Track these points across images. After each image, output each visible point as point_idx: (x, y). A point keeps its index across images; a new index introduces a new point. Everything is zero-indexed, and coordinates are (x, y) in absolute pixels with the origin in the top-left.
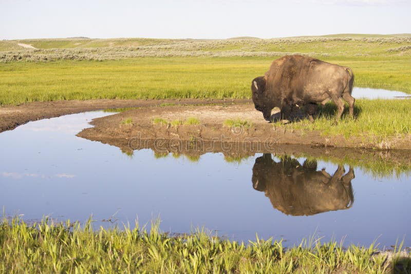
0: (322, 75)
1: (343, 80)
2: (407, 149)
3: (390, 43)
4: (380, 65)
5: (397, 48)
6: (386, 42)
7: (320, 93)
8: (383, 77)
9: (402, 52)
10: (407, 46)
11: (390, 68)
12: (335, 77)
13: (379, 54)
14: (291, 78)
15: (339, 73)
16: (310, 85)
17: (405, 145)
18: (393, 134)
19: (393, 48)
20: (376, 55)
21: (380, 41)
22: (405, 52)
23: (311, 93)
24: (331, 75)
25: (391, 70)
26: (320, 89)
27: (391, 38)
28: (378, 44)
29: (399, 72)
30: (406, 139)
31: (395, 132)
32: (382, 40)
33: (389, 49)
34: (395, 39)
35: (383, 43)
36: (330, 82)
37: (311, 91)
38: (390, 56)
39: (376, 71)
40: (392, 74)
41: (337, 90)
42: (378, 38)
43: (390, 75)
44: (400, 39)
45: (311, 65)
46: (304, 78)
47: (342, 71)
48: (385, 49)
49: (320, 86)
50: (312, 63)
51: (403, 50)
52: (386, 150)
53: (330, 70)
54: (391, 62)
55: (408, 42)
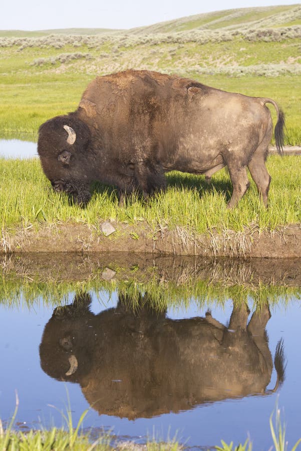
0: (215, 119)
1: (260, 127)
2: (46, 250)
3: (41, 47)
4: (15, 92)
5: (53, 59)
6: (31, 46)
7: (209, 155)
8: (19, 116)
9: (63, 67)
10: (73, 54)
11: (36, 98)
12: (245, 123)
13: (16, 70)
14: (152, 118)
15: (253, 113)
16: (192, 136)
17: (41, 244)
18: (17, 224)
19: (45, 59)
20: (10, 72)
21: (20, 45)
22: (70, 65)
23: (192, 153)
24: (235, 117)
25: (36, 101)
26: (210, 148)
27: (42, 39)
28: (15, 50)
29: (50, 105)
30: (43, 234)
31: (21, 220)
32: (24, 43)
33: (37, 60)
34: (49, 40)
35: (25, 48)
36: (234, 132)
37: (194, 149)
38: (37, 74)
39: (7, 105)
40: (36, 111)
41: (244, 150)
42: (14, 39)
43: (32, 112)
44: (59, 40)
45: (191, 95)
46: (180, 121)
47: (257, 109)
48: (29, 61)
49: (212, 142)
50: (192, 91)
51: (64, 62)
52: (4, 253)
53: (233, 107)
54: (38, 87)
55: (76, 46)
